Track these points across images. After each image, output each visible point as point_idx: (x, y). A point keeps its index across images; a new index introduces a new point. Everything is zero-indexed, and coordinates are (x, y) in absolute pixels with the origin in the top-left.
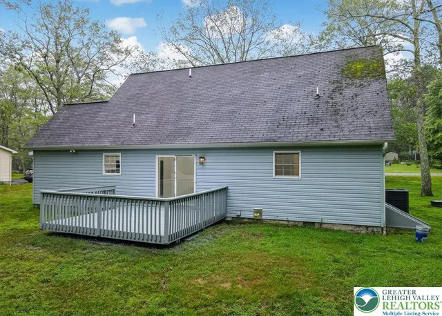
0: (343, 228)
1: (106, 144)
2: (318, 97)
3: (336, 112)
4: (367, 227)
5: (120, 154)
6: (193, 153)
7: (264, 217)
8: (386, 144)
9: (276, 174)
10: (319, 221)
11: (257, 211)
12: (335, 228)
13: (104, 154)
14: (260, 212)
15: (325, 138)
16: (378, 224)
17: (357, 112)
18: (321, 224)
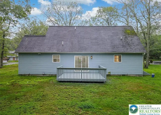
0: (133, 76)
1: (55, 51)
2: (121, 40)
3: (129, 44)
4: (139, 75)
5: (60, 55)
6: (88, 55)
7: (111, 74)
8: (145, 53)
9: (115, 61)
10: (127, 74)
11: (109, 72)
12: (131, 76)
13: (53, 55)
14: (110, 72)
15: (129, 51)
16: (141, 74)
17: (134, 44)
18: (127, 75)
